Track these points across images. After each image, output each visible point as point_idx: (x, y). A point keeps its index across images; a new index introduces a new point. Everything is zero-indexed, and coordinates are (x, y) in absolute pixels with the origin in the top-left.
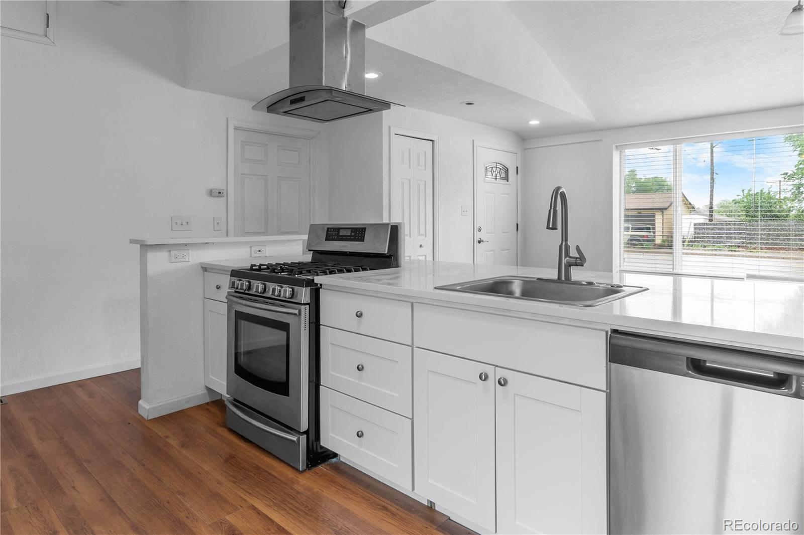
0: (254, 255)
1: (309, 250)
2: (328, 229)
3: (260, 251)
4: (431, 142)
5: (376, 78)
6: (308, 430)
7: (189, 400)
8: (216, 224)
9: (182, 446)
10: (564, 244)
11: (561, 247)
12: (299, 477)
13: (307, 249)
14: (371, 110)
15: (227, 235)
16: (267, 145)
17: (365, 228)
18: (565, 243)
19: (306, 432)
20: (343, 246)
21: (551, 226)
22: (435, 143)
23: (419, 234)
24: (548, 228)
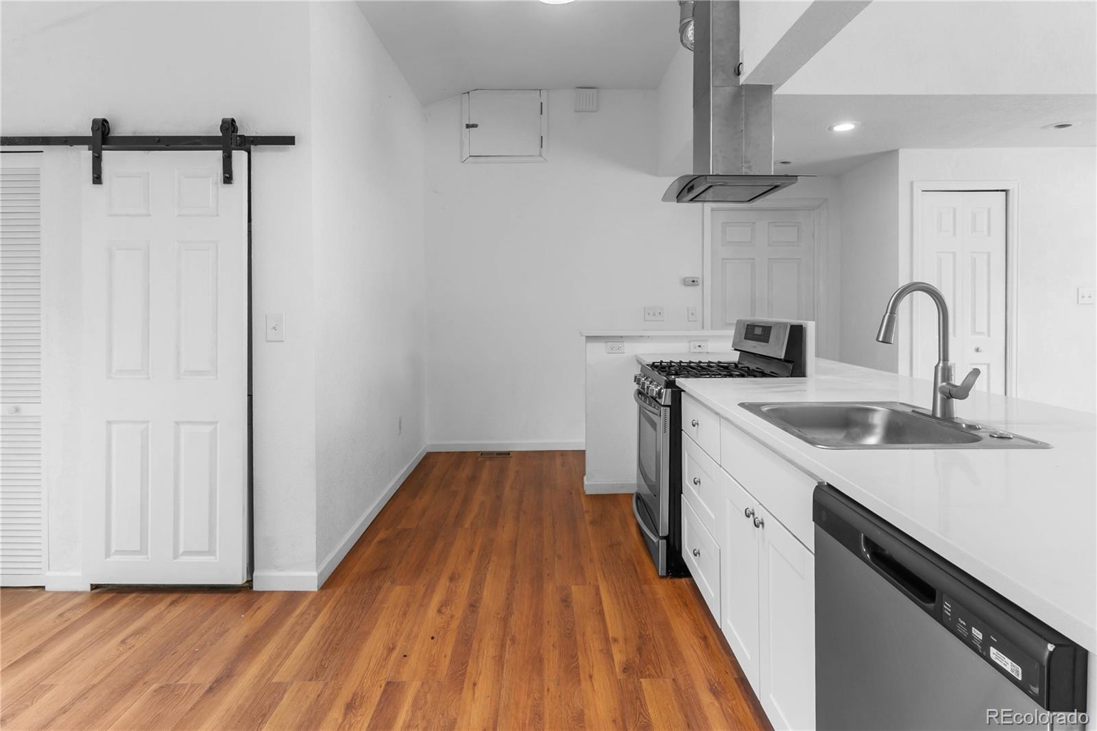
0: (693, 350)
1: (735, 350)
2: (748, 325)
3: (700, 346)
4: (1004, 193)
5: (853, 130)
6: (669, 535)
7: (622, 486)
8: (690, 314)
9: (591, 523)
10: (941, 365)
11: (936, 367)
12: (656, 580)
13: (733, 347)
14: (776, 187)
15: (703, 328)
16: (754, 223)
17: (771, 327)
18: (943, 363)
19: (667, 538)
20: (754, 347)
21: (880, 339)
22: (1011, 194)
23: (974, 332)
24: (877, 340)
